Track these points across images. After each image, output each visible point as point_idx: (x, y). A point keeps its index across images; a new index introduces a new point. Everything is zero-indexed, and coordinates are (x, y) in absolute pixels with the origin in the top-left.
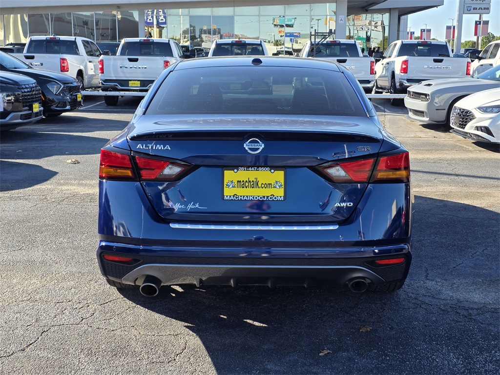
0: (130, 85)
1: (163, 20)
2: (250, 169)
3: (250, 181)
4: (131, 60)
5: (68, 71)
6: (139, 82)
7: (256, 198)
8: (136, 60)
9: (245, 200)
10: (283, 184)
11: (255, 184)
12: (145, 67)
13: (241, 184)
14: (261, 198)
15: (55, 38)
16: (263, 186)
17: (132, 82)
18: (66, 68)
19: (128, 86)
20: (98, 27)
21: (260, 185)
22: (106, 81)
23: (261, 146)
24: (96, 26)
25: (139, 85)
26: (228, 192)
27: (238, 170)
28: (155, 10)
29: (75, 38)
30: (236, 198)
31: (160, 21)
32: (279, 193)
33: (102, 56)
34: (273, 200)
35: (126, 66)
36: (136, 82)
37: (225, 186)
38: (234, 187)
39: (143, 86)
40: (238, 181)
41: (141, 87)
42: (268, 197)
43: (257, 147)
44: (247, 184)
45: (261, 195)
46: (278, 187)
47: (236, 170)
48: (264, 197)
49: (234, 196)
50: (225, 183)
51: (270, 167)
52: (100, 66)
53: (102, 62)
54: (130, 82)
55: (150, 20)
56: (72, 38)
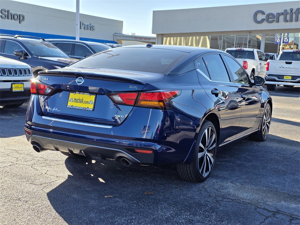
0: (284, 79)
1: (287, 40)
2: (81, 93)
3: (80, 100)
4: (287, 63)
5: (247, 69)
6: (291, 77)
7: (80, 108)
8: (290, 63)
9: (76, 108)
10: (93, 102)
11: (81, 101)
12: (296, 67)
13: (76, 100)
14: (82, 108)
15: (241, 49)
16: (85, 102)
17: (286, 76)
18: (246, 67)
19: (283, 79)
20: (250, 44)
21: (83, 102)
22: (269, 75)
23: (83, 81)
24: (248, 43)
25: (291, 79)
26: (70, 104)
27: (75, 93)
28: (283, 34)
29: (253, 50)
30: (72, 107)
31: (285, 41)
32: (91, 107)
33: (269, 60)
34: (87, 110)
35: (284, 67)
36: (289, 77)
37: (69, 100)
38: (72, 101)
39: (293, 80)
40: (75, 99)
41: (291, 80)
42: (85, 108)
43: (81, 81)
44: (78, 101)
45: (83, 107)
46: (91, 104)
47: (74, 93)
48: (84, 108)
49: (71, 106)
50: (69, 99)
51: (89, 93)
52: (267, 66)
53: (268, 64)
54: (285, 76)
55: (286, 40)
56: (251, 50)
